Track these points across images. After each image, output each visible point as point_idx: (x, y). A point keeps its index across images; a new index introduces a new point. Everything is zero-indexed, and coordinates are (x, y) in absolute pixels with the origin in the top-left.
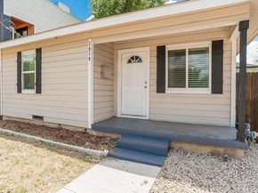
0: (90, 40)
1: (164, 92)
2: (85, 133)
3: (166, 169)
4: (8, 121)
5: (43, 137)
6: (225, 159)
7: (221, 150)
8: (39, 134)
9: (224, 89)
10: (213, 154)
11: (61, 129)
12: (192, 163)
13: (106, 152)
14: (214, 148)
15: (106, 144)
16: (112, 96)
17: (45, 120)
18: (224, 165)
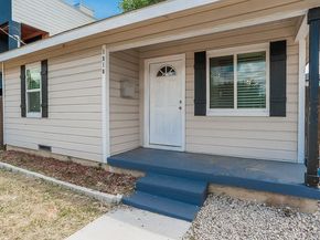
0: (104, 47)
1: (205, 115)
2: (100, 169)
3: (197, 226)
4: (11, 152)
5: (46, 174)
6: (287, 214)
7: (282, 199)
8: (43, 170)
9: (287, 110)
10: (269, 204)
11: (71, 162)
12: (236, 217)
13: (119, 197)
14: (270, 196)
15: (123, 185)
16: (138, 120)
17: (53, 151)
18: (285, 223)
